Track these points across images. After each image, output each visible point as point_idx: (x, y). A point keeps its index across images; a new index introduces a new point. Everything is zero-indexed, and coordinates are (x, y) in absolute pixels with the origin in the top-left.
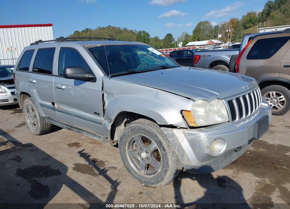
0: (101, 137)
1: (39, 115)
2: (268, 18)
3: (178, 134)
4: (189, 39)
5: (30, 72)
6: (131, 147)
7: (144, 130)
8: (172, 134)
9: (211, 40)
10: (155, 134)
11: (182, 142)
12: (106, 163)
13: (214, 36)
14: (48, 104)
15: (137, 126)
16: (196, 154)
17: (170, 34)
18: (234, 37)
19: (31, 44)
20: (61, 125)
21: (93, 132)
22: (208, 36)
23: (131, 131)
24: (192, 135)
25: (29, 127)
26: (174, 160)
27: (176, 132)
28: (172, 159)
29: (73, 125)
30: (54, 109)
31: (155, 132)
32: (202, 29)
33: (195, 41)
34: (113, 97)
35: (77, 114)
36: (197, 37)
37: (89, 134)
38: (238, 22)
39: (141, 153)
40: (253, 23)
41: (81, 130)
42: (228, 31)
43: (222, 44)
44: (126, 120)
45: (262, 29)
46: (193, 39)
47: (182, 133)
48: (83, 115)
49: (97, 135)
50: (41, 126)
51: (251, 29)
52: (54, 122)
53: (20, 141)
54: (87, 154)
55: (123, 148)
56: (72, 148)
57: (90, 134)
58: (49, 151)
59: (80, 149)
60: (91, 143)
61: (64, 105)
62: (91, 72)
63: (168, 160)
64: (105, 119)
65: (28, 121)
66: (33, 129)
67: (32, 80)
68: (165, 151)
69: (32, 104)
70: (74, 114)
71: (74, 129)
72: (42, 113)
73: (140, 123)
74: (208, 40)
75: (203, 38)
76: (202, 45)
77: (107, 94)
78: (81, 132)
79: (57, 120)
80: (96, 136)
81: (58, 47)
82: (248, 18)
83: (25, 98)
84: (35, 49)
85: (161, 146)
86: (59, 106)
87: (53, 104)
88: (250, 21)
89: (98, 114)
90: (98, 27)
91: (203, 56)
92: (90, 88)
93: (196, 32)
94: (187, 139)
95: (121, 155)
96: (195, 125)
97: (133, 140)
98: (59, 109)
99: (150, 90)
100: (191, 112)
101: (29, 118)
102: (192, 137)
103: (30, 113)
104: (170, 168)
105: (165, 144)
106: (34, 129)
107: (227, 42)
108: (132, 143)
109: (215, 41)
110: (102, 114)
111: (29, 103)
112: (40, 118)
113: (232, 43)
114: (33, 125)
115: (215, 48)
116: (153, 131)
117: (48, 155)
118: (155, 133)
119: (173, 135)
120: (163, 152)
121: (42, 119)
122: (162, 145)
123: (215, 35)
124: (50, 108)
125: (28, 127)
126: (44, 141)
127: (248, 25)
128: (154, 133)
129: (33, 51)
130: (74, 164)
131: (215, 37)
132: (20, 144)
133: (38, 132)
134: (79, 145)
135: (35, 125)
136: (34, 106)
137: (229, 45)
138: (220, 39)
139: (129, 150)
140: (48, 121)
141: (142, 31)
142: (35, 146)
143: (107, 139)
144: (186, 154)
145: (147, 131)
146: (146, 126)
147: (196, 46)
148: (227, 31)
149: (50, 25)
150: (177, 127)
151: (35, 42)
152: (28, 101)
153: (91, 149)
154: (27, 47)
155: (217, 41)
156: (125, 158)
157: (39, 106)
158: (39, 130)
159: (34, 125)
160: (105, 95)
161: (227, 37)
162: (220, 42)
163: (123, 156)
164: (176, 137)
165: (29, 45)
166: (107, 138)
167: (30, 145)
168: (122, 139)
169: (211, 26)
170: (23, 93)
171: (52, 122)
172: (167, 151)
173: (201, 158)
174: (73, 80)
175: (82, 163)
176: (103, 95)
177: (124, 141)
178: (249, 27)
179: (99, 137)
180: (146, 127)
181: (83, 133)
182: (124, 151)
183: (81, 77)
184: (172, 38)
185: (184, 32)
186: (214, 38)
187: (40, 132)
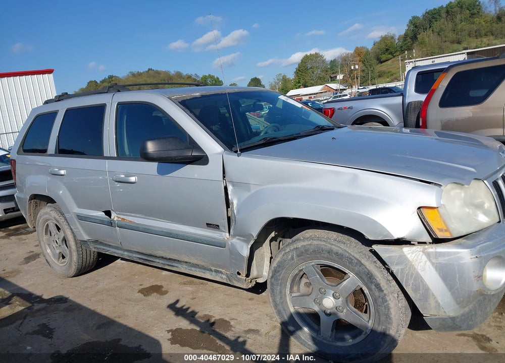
0: (221, 272)
1: (75, 236)
2: (415, 44)
3: (414, 255)
4: (290, 86)
5: (51, 155)
6: (295, 288)
7: (330, 252)
8: (400, 257)
9: (327, 85)
10: (357, 260)
11: (422, 273)
12: (232, 323)
13: (331, 78)
14: (94, 214)
15: (310, 245)
16: (453, 294)
17: (256, 78)
18: (364, 77)
19: (47, 102)
20: (126, 253)
21: (203, 264)
22: (320, 78)
23: (298, 256)
24: (444, 256)
25: (51, 263)
26: (402, 306)
27: (410, 252)
28: (396, 305)
29: (155, 252)
30: (111, 224)
31: (355, 255)
32: (309, 66)
33: (299, 87)
34: (249, 190)
35: (165, 231)
36: (302, 81)
37: (193, 269)
38: (367, 52)
39: (322, 299)
40: (391, 53)
41: (175, 260)
42: (355, 67)
43: (345, 90)
44: (273, 234)
45: (411, 62)
46: (295, 85)
47: (421, 253)
48: (179, 231)
49: (213, 268)
50: (78, 258)
51: (389, 62)
52: (108, 249)
53: (37, 292)
54: (189, 308)
55: (281, 292)
56: (150, 296)
57: (195, 267)
58: (105, 309)
59: (169, 299)
60: (185, 284)
61: (133, 215)
62: (194, 145)
63: (389, 309)
64: (234, 236)
65: (48, 251)
66: (59, 266)
67: (56, 170)
68: (383, 291)
69: (57, 217)
70: (161, 230)
71: (158, 261)
72: (82, 232)
73: (319, 239)
74: (322, 85)
75: (313, 82)
76: (312, 94)
77: (233, 186)
78: (174, 264)
79: (116, 245)
80: (211, 270)
81: (111, 102)
82: (383, 46)
83: (38, 205)
84: (58, 110)
85: (372, 282)
86: (121, 217)
87: (108, 213)
88: (387, 50)
89: (217, 227)
90: (130, 72)
91: (339, 109)
92: (196, 176)
93: (300, 73)
94: (433, 264)
95: (276, 306)
96: (449, 235)
97: (301, 273)
98: (123, 223)
99: (337, 173)
100: (439, 209)
101: (49, 245)
102: (445, 260)
103: (53, 234)
104: (393, 324)
105: (380, 278)
106: (61, 265)
107: (354, 87)
108: (298, 279)
109: (334, 86)
110: (224, 227)
111: (51, 216)
112: (76, 244)
113: (362, 87)
114: (59, 258)
115: (337, 97)
116: (352, 253)
117: (105, 317)
118: (357, 256)
119: (403, 259)
120: (377, 293)
121: (81, 244)
122: (374, 280)
123: (332, 76)
124: (102, 222)
125: (48, 263)
126: (87, 288)
127: (384, 57)
128: (353, 256)
129: (54, 114)
130: (169, 331)
131: (333, 79)
132: (39, 299)
133: (73, 270)
134: (163, 289)
135: (63, 257)
136: (62, 220)
137: (358, 90)
138: (343, 82)
139: (294, 295)
140: (95, 248)
141: (207, 75)
142: (70, 300)
143: (238, 276)
144: (433, 295)
145: (337, 254)
146: (333, 244)
147: (302, 96)
148: (352, 68)
149: (49, 72)
150: (412, 243)
151: (56, 97)
152: (47, 211)
153: (191, 297)
154: (38, 108)
155: (338, 86)
156: (284, 310)
157: (76, 220)
158: (74, 267)
159: (61, 258)
160: (230, 188)
161: (353, 78)
162: (342, 87)
163: (280, 307)
164: (409, 261)
165: (42, 105)
166: (239, 274)
167: (61, 300)
168: (278, 274)
169: (324, 61)
170: (35, 197)
171: (104, 249)
172: (385, 292)
173: (463, 301)
174: (155, 165)
175: (183, 328)
176: (226, 189)
177: (281, 277)
178: (387, 60)
179: (217, 271)
180: (333, 247)
181: (179, 266)
182: (283, 297)
183: (177, 157)
184: (260, 85)
185: (280, 74)
186: (331, 81)
187: (77, 270)
